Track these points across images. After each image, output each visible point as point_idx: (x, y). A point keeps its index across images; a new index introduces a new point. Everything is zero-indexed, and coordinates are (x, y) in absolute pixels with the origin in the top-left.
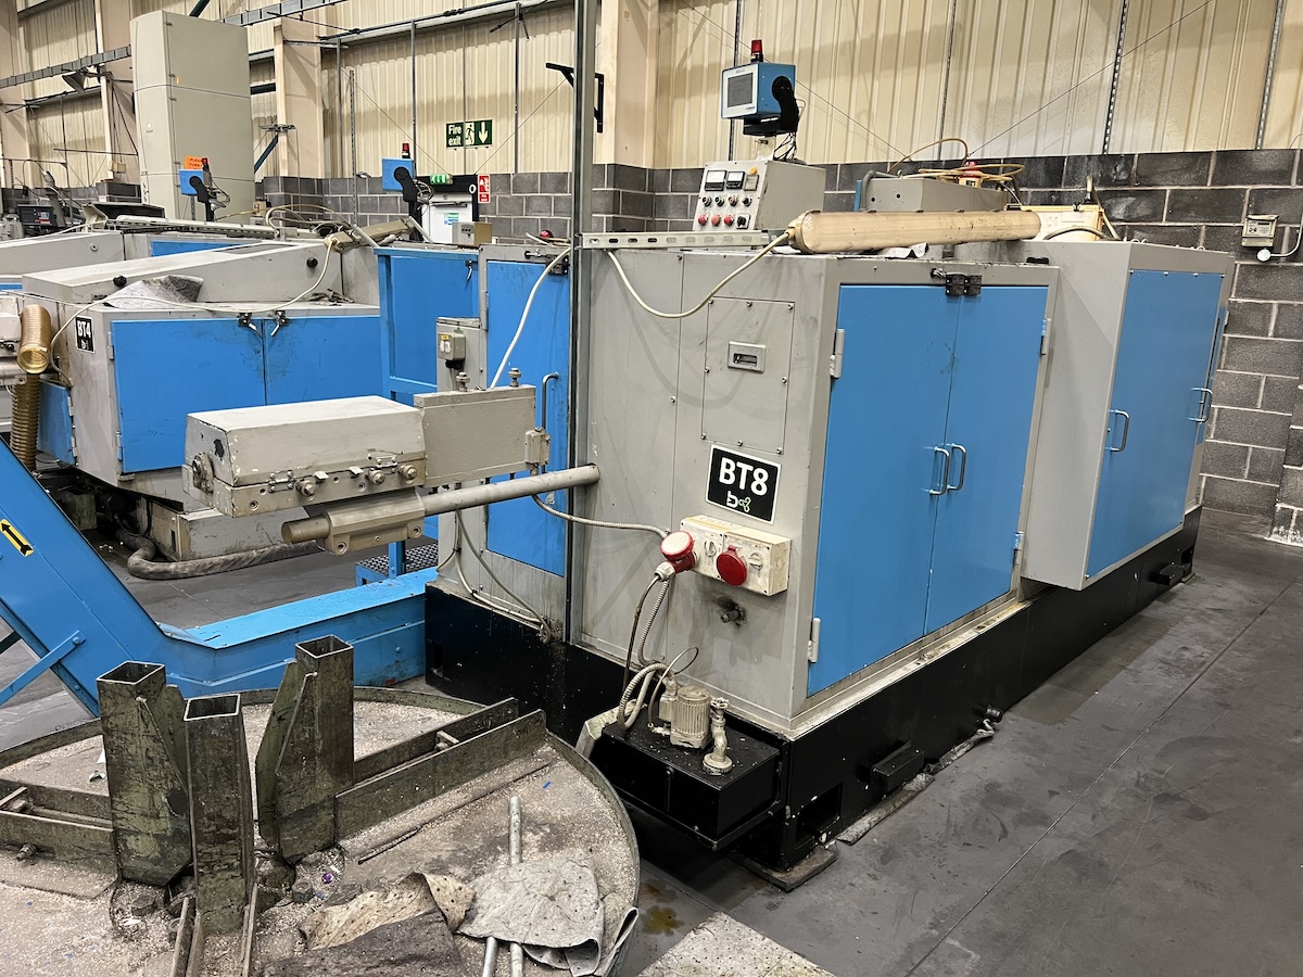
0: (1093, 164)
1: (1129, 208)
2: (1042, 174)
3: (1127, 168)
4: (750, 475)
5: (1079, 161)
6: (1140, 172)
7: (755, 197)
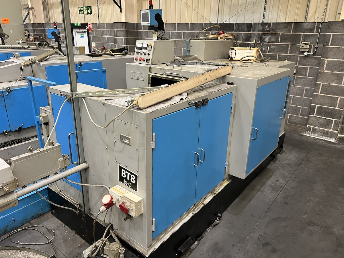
0: (260, 25)
1: (270, 39)
2: (246, 28)
3: (269, 27)
4: (130, 176)
5: (256, 24)
6: (273, 28)
7: (151, 52)
